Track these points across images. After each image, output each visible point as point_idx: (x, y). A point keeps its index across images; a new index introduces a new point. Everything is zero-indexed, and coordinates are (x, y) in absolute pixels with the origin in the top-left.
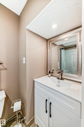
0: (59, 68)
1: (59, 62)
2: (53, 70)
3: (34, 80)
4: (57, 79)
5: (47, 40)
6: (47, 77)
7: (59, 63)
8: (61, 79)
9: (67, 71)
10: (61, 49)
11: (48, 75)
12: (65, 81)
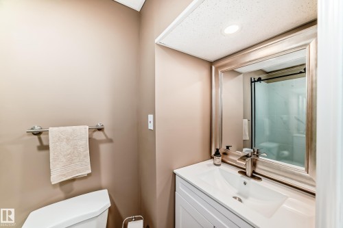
0: (247, 138)
1: (246, 120)
2: (228, 147)
3: (175, 171)
4: (240, 175)
5: (211, 64)
6: (209, 165)
7: (246, 122)
8: (252, 177)
9: (273, 145)
10: (255, 81)
11: (212, 158)
12: (264, 182)
